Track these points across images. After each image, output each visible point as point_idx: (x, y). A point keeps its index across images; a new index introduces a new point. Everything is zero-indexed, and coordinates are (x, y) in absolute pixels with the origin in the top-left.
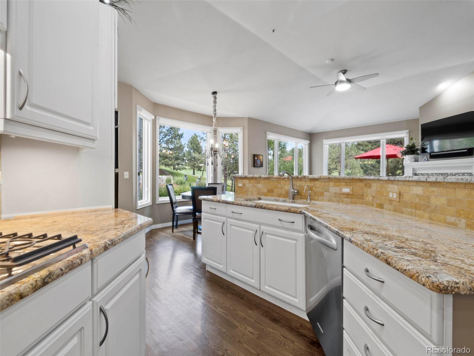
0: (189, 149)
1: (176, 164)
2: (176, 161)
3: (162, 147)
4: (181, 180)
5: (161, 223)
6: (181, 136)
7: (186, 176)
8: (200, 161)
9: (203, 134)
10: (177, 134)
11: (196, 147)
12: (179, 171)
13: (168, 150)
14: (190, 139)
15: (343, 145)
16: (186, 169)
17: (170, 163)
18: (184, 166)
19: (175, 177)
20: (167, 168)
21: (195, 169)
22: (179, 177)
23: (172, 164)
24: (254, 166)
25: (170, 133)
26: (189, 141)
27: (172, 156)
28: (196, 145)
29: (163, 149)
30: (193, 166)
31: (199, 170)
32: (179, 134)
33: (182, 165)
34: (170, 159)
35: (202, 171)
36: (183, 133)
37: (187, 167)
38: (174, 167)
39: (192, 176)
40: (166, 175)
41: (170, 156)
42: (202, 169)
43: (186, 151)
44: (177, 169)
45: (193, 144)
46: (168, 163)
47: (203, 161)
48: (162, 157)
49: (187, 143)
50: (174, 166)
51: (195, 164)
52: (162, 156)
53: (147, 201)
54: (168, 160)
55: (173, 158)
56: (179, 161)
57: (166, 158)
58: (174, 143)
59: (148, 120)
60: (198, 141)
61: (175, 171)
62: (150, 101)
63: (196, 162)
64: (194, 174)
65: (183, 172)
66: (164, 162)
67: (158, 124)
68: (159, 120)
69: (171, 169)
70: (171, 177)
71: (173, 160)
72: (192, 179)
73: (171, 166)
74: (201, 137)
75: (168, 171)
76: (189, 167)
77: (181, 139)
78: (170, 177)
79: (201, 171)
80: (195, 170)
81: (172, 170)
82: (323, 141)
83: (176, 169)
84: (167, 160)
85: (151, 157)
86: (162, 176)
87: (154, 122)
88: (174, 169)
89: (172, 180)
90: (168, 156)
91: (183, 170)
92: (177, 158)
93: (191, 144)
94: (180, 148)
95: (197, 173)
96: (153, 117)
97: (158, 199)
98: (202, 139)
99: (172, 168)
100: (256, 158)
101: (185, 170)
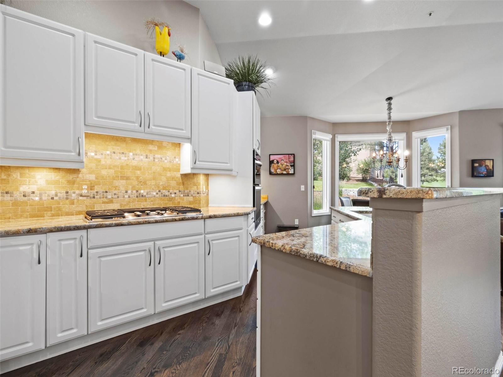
16: (437, 181)
24: (473, 176)
53: (326, 211)
59: (327, 140)
62: (329, 123)
67: (338, 140)
68: (337, 137)
85: (329, 172)
87: (333, 141)
96: (331, 136)
100: (476, 165)
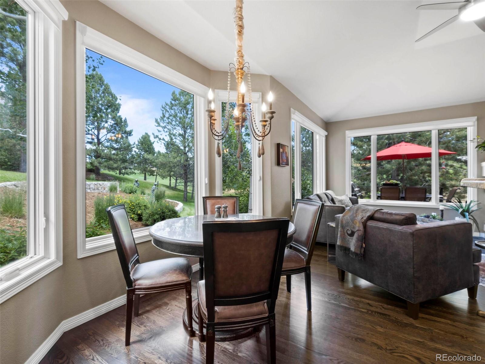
0: (139, 150)
1: (123, 167)
2: (122, 164)
3: (104, 146)
4: (131, 186)
5: (93, 307)
6: (130, 133)
7: (137, 181)
8: (154, 164)
9: (157, 131)
10: (124, 130)
11: (148, 149)
12: (126, 176)
13: (112, 150)
14: (141, 138)
15: (374, 139)
17: (115, 165)
18: (133, 170)
19: (122, 183)
20: (112, 173)
21: (147, 173)
22: (129, 183)
23: (118, 167)
24: (278, 164)
25: (115, 129)
26: (139, 141)
27: (118, 157)
28: (148, 145)
29: (105, 148)
30: (145, 170)
31: (151, 175)
32: (127, 130)
33: (130, 169)
34: (116, 161)
35: (155, 176)
36: (132, 130)
37: (136, 171)
38: (120, 172)
39: (144, 182)
40: (109, 180)
41: (115, 157)
42: (155, 174)
43: (135, 152)
44: (124, 174)
45: (144, 145)
46: (112, 166)
47: (158, 164)
48: (105, 159)
49: (137, 143)
50: (120, 170)
51: (146, 168)
52: (105, 157)
54: (113, 163)
55: (119, 160)
56: (126, 164)
57: (110, 160)
58: (120, 142)
60: (150, 141)
61: (122, 176)
63: (148, 165)
64: (145, 179)
65: (131, 177)
66: (106, 164)
67: (83, 43)
69: (116, 174)
70: (117, 183)
71: (119, 162)
72: (144, 185)
73: (117, 170)
74: (155, 135)
75: (112, 176)
76: (139, 171)
77: (129, 137)
78: (115, 183)
79: (153, 175)
80: (147, 175)
81: (118, 175)
82: (345, 132)
83: (122, 173)
84: (111, 162)
86: (103, 182)
88: (120, 173)
89: (118, 187)
90: (113, 157)
91: (132, 175)
92: (124, 160)
93: (142, 144)
94: (128, 148)
95: (148, 179)
97: (84, 243)
98: (156, 137)
99: (118, 172)
100: (281, 150)
101: (134, 174)
